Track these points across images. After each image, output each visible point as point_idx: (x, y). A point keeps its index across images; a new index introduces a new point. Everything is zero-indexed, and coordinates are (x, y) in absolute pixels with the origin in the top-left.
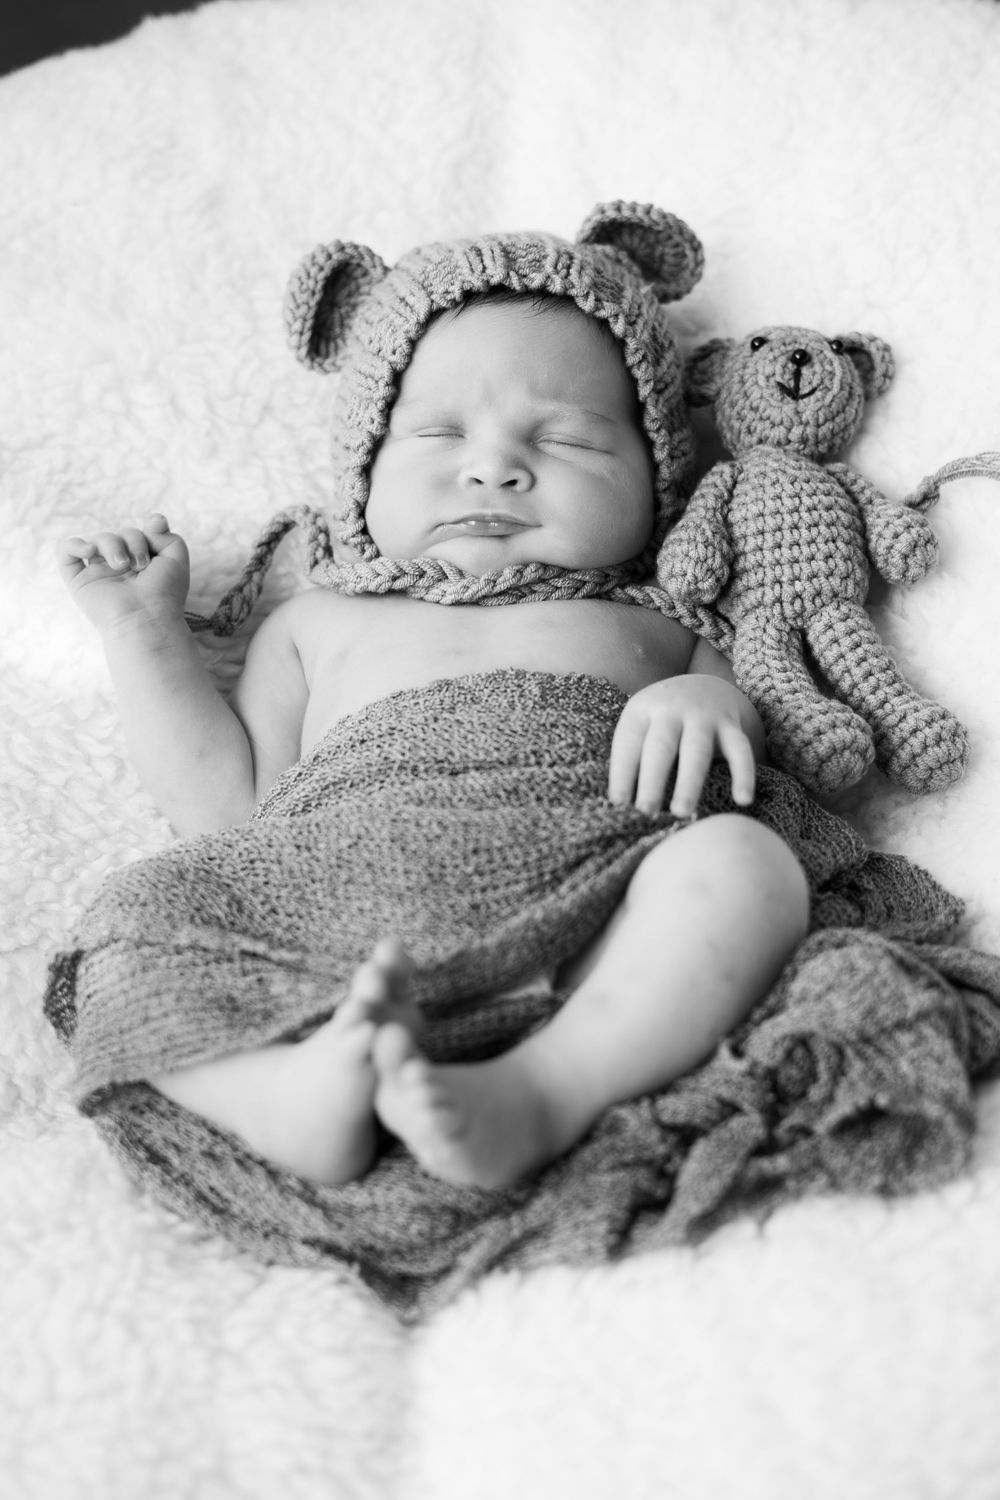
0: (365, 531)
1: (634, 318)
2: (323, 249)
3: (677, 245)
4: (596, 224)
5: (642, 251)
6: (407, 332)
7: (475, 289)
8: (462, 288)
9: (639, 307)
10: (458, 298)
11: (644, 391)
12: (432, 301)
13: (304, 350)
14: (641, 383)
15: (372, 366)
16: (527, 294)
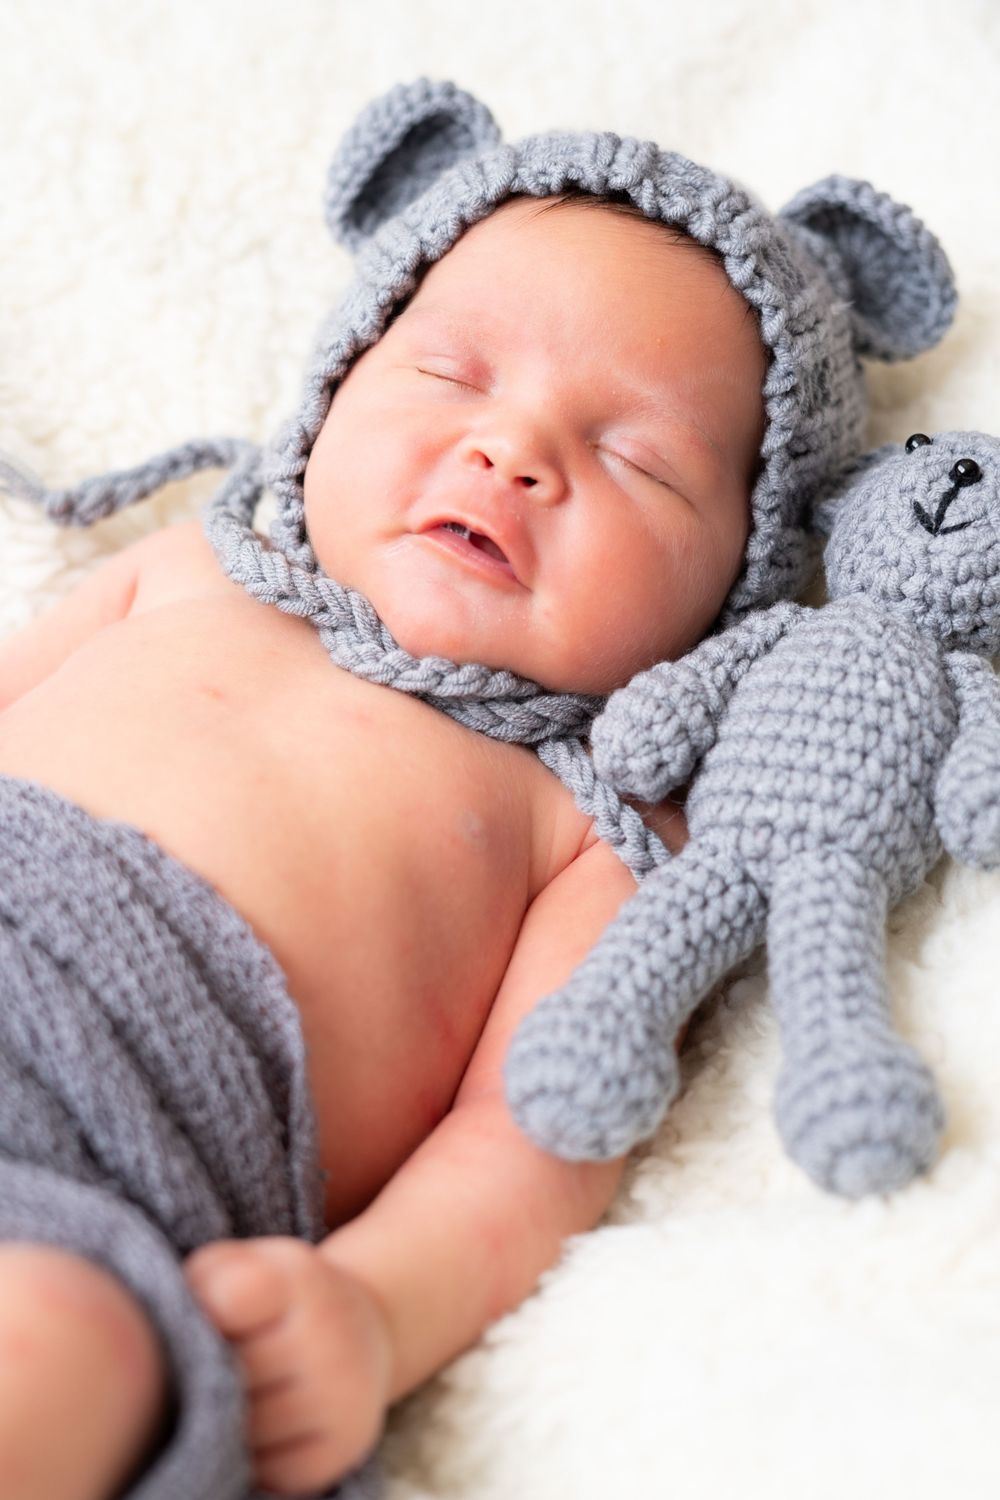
0: (300, 479)
1: (802, 328)
2: (425, 81)
3: (923, 284)
4: (816, 199)
5: (871, 274)
6: (462, 206)
7: (584, 184)
8: (566, 172)
9: (817, 322)
10: (554, 187)
11: (774, 441)
12: (516, 176)
13: (339, 211)
14: (774, 427)
15: (397, 239)
16: (657, 219)
